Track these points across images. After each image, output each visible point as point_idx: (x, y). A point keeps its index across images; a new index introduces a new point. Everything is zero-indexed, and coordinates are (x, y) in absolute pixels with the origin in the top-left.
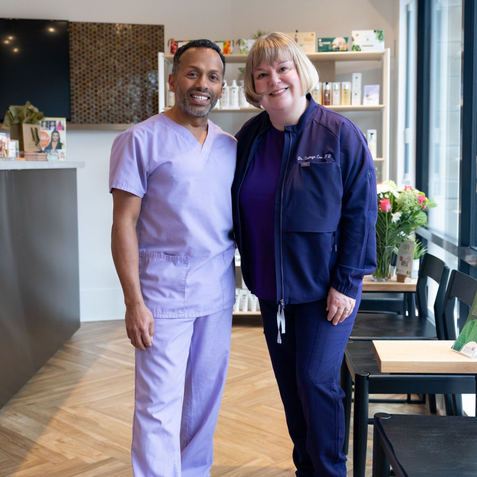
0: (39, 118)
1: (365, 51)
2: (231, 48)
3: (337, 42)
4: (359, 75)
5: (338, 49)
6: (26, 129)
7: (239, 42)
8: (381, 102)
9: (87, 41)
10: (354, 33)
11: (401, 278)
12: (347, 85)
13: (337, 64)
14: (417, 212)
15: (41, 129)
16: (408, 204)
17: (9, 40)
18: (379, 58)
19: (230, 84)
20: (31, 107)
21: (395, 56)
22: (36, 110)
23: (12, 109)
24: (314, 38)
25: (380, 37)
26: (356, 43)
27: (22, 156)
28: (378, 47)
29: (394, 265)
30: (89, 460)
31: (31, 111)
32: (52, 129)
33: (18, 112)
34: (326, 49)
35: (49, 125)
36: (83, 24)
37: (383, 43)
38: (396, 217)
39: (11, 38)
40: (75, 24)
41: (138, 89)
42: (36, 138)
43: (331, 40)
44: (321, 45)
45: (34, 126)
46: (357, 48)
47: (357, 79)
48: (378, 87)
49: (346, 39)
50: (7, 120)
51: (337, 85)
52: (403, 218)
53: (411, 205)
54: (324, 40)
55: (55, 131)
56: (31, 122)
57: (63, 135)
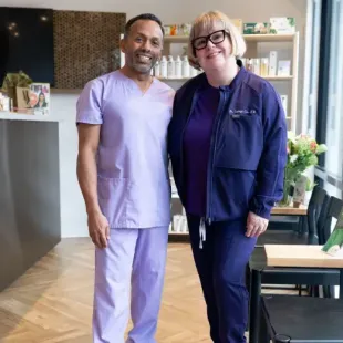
0: (29, 83)
1: (280, 33)
2: (177, 31)
3: (259, 26)
4: (275, 53)
5: (259, 32)
6: (19, 91)
7: (182, 26)
8: (291, 73)
9: (67, 25)
10: (271, 20)
11: (296, 205)
12: (265, 61)
13: (259, 44)
14: (310, 155)
15: (31, 92)
16: (303, 149)
17: (12, 26)
18: (290, 39)
19: (175, 59)
20: (23, 75)
21: (303, 38)
22: (27, 77)
23: (9, 76)
24: (241, 23)
25: (291, 23)
26: (272, 27)
27: (15, 111)
28: (290, 30)
29: (292, 195)
30: (60, 330)
31: (23, 78)
32: (39, 92)
33: (13, 78)
34: (250, 32)
35: (36, 88)
36: (64, 12)
37: (294, 28)
38: (293, 158)
39: (14, 25)
40: (58, 12)
41: (106, 63)
42: (27, 98)
43: (254, 25)
44: (246, 28)
45: (25, 89)
46: (273, 31)
47: (273, 56)
48: (289, 62)
49: (265, 24)
50: (5, 84)
51: (257, 61)
52: (299, 159)
53: (305, 149)
54: (248, 25)
55: (42, 93)
56: (23, 86)
57: (48, 96)
